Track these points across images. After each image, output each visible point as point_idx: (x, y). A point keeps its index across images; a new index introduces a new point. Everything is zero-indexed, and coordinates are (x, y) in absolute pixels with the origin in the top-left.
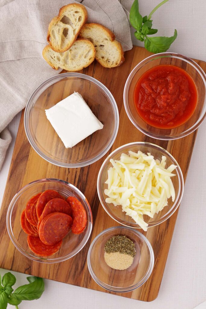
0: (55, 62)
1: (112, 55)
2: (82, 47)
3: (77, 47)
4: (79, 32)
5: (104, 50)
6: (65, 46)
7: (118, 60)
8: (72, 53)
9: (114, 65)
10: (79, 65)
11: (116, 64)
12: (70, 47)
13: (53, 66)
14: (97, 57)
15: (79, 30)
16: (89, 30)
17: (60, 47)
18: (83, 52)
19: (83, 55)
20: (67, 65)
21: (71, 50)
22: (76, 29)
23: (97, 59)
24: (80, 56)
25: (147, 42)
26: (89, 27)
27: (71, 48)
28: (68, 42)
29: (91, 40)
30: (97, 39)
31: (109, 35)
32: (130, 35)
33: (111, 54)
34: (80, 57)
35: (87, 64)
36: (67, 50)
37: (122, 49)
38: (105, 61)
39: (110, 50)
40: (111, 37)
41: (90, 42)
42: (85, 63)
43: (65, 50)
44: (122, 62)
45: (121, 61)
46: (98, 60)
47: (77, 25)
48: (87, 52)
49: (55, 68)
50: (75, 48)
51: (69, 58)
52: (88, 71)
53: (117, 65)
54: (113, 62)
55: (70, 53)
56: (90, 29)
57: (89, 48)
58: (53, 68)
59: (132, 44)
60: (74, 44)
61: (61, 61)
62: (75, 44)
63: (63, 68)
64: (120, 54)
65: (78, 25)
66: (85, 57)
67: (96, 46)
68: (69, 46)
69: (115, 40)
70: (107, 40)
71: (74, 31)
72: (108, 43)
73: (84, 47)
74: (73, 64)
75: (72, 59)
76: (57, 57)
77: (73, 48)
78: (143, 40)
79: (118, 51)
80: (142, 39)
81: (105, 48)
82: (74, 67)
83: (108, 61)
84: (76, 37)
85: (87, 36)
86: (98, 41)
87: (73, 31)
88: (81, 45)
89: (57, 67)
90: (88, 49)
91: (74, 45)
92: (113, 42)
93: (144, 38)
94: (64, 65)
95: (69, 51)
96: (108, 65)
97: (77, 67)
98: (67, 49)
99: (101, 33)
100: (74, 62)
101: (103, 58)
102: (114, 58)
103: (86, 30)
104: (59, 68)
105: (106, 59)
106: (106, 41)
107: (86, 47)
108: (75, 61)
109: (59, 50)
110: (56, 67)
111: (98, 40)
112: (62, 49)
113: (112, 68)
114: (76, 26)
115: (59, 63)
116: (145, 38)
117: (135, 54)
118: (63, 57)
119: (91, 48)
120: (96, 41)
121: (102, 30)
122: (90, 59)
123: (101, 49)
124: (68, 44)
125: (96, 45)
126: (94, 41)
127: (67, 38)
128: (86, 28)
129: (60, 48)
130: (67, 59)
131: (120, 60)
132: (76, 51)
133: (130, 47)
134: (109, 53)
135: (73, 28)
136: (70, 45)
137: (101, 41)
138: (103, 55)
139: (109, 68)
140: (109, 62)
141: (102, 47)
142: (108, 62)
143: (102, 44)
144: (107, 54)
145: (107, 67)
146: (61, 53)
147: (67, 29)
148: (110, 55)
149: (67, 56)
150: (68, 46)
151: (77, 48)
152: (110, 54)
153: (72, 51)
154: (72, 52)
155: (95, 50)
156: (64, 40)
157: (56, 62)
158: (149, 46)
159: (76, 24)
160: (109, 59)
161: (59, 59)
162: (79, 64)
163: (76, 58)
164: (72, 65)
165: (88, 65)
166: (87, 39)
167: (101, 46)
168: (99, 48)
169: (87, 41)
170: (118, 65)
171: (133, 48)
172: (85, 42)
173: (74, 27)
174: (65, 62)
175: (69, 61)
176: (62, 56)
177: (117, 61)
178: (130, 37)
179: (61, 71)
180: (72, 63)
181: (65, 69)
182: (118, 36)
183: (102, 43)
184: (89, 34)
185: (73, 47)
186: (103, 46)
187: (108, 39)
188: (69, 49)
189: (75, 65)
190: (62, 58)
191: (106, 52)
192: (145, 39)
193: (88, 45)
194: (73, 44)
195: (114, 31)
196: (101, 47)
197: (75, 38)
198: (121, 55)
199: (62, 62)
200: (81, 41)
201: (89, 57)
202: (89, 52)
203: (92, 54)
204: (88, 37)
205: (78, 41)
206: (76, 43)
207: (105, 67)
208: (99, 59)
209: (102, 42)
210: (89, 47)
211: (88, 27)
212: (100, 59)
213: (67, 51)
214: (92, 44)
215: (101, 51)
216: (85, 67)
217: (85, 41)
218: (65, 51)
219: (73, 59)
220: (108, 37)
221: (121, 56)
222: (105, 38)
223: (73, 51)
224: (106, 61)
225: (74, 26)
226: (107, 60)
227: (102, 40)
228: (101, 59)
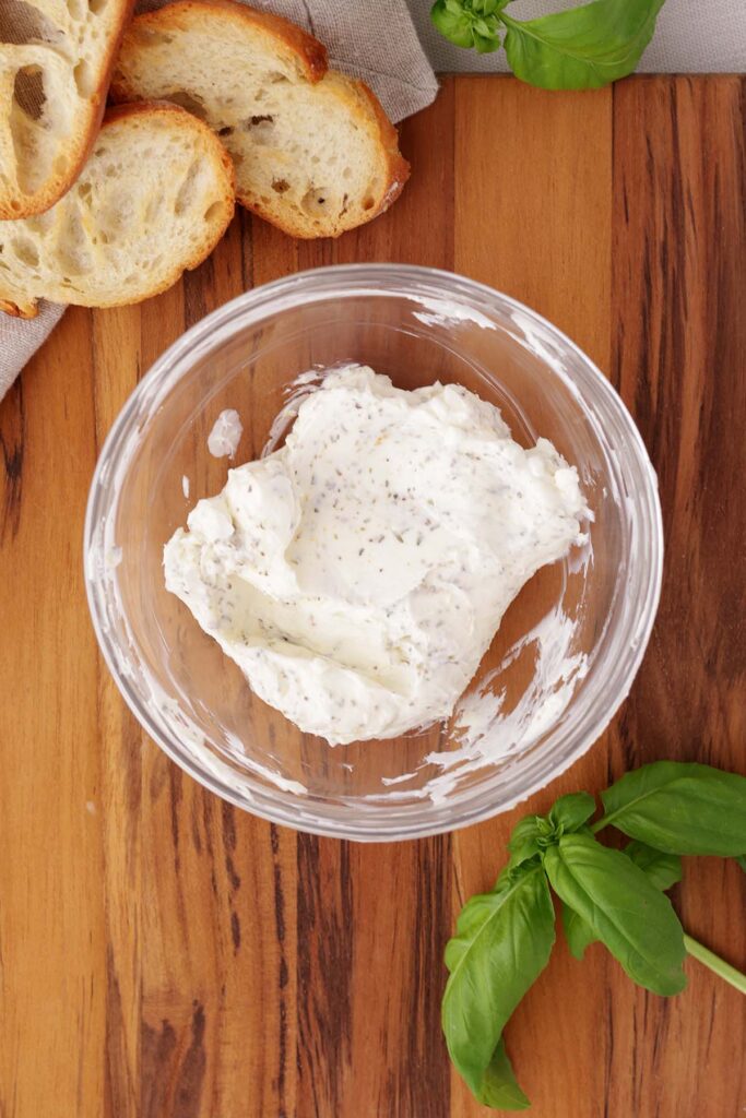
0: (10, 275)
1: (332, 160)
2: (147, 153)
3: (116, 164)
4: (107, 75)
5: (282, 144)
6: (47, 177)
7: (375, 181)
8: (96, 202)
9: (357, 217)
10: (156, 262)
11: (368, 205)
12: (79, 169)
13: (7, 302)
14: (249, 193)
15: (106, 64)
16: (164, 47)
17: (14, 183)
18: (161, 183)
19: (161, 199)
20: (87, 279)
21: (85, 189)
22: (88, 57)
23: (249, 201)
24: (148, 210)
25: (517, 46)
26: (164, 31)
27: (84, 177)
28: (59, 144)
29: (189, 103)
30: (224, 87)
31: (286, 50)
32: (409, 24)
33: (325, 157)
34: (150, 214)
35: (200, 249)
36: (62, 195)
37: (379, 113)
38: (298, 204)
39: (311, 135)
40: (301, 59)
41: (184, 116)
42: (188, 242)
43: (48, 194)
44: (396, 185)
45: (390, 184)
46: (257, 205)
47: (87, 36)
48: (183, 177)
49: (17, 308)
50: (110, 172)
51: (88, 237)
52: (210, 279)
53: (371, 214)
54: (346, 197)
55: (83, 209)
56: (169, 41)
57: (191, 151)
58: (8, 312)
59: (431, 73)
60: (97, 147)
61: (41, 265)
62: (103, 145)
63: (62, 297)
64: (380, 146)
65: (94, 35)
66: (179, 209)
67: (225, 132)
68: (68, 170)
69: (329, 74)
70: (283, 78)
71: (78, 72)
72: (290, 97)
73: (160, 151)
74: (116, 266)
75: (105, 240)
76: (14, 242)
77: (93, 172)
78: (489, 43)
79: (361, 133)
80: (484, 38)
81: (283, 129)
82: (128, 280)
83: (316, 199)
84: (97, 108)
85: (161, 82)
86: (230, 101)
87: (72, 78)
88: (140, 148)
89: (31, 300)
90: (186, 160)
91: (100, 153)
92: (322, 87)
93: (498, 31)
94: (67, 280)
95: (73, 196)
96: (323, 220)
97: (143, 277)
98: (59, 190)
99: (240, 49)
100: (121, 252)
101: (281, 186)
102: (347, 173)
103: (150, 50)
104: (41, 304)
105: (300, 192)
106: (277, 92)
107: (169, 148)
108: (123, 245)
109: (15, 205)
110: (25, 302)
111: (232, 93)
112: (31, 193)
113: (346, 233)
114: (81, 41)
115: (37, 277)
116: (501, 32)
117: (460, 125)
118: (49, 236)
119: (201, 150)
120: (218, 100)
121: (239, 31)
122: (209, 215)
123: (261, 141)
124: (62, 158)
125: (228, 123)
126: (210, 104)
127: (46, 126)
128: (147, 41)
129: (18, 190)
130: (79, 241)
131: (383, 178)
132: (113, 184)
133: (425, 90)
134: (314, 152)
135: (67, 58)
136: (71, 162)
137: (249, 92)
138: (281, 172)
139: (331, 238)
140: (322, 201)
141: (264, 127)
142: (314, 204)
143: (259, 110)
144: (301, 162)
145: (318, 234)
146: (34, 217)
147: (33, 71)
148: (322, 164)
149: (73, 228)
150: (62, 173)
151: (120, 166)
152: (316, 160)
153: (92, 191)
154: (94, 197)
155: (228, 152)
156: (34, 141)
157: (18, 276)
158: (538, 63)
159: (82, 30)
160: (322, 189)
161: (28, 256)
162: (151, 258)
163: (124, 222)
164: (113, 273)
165: (207, 252)
166: (168, 105)
167: (256, 120)
168: (244, 140)
169: (166, 116)
170: (380, 207)
171: (440, 92)
172: (158, 125)
173: (76, 54)
174: (70, 262)
175: (91, 252)
176: (43, 235)
177: (369, 190)
178: (413, 35)
179: (55, 316)
180: (110, 257)
181: (76, 303)
182: (342, 41)
183: (260, 104)
184: (169, 74)
185: (97, 165)
186: (269, 118)
187: (289, 71)
188: (74, 181)
189: (130, 269)
190: (44, 245)
191: (293, 150)
192: (502, 39)
193: (176, 139)
194: (90, 149)
195: (310, 21)
196: (258, 130)
197: (96, 116)
198: (386, 148)
199: (50, 267)
200: (135, 119)
201: (199, 205)
202: (193, 172)
203: (212, 183)
204: (171, 91)
205: (118, 127)
206: (104, 142)
207: (305, 236)
208: (260, 202)
209: (257, 99)
210: (188, 147)
211: (157, 33)
212: (265, 200)
213: (63, 200)
214: (202, 126)
215: (262, 149)
216: (191, 268)
217: (159, 115)
218: (51, 204)
219: (113, 238)
220: (286, 61)
221: (382, 153)
222: (271, 75)
223: (101, 188)
224: (306, 200)
225: (69, 43)
226: (307, 195)
227: (255, 90)
228: (274, 195)
